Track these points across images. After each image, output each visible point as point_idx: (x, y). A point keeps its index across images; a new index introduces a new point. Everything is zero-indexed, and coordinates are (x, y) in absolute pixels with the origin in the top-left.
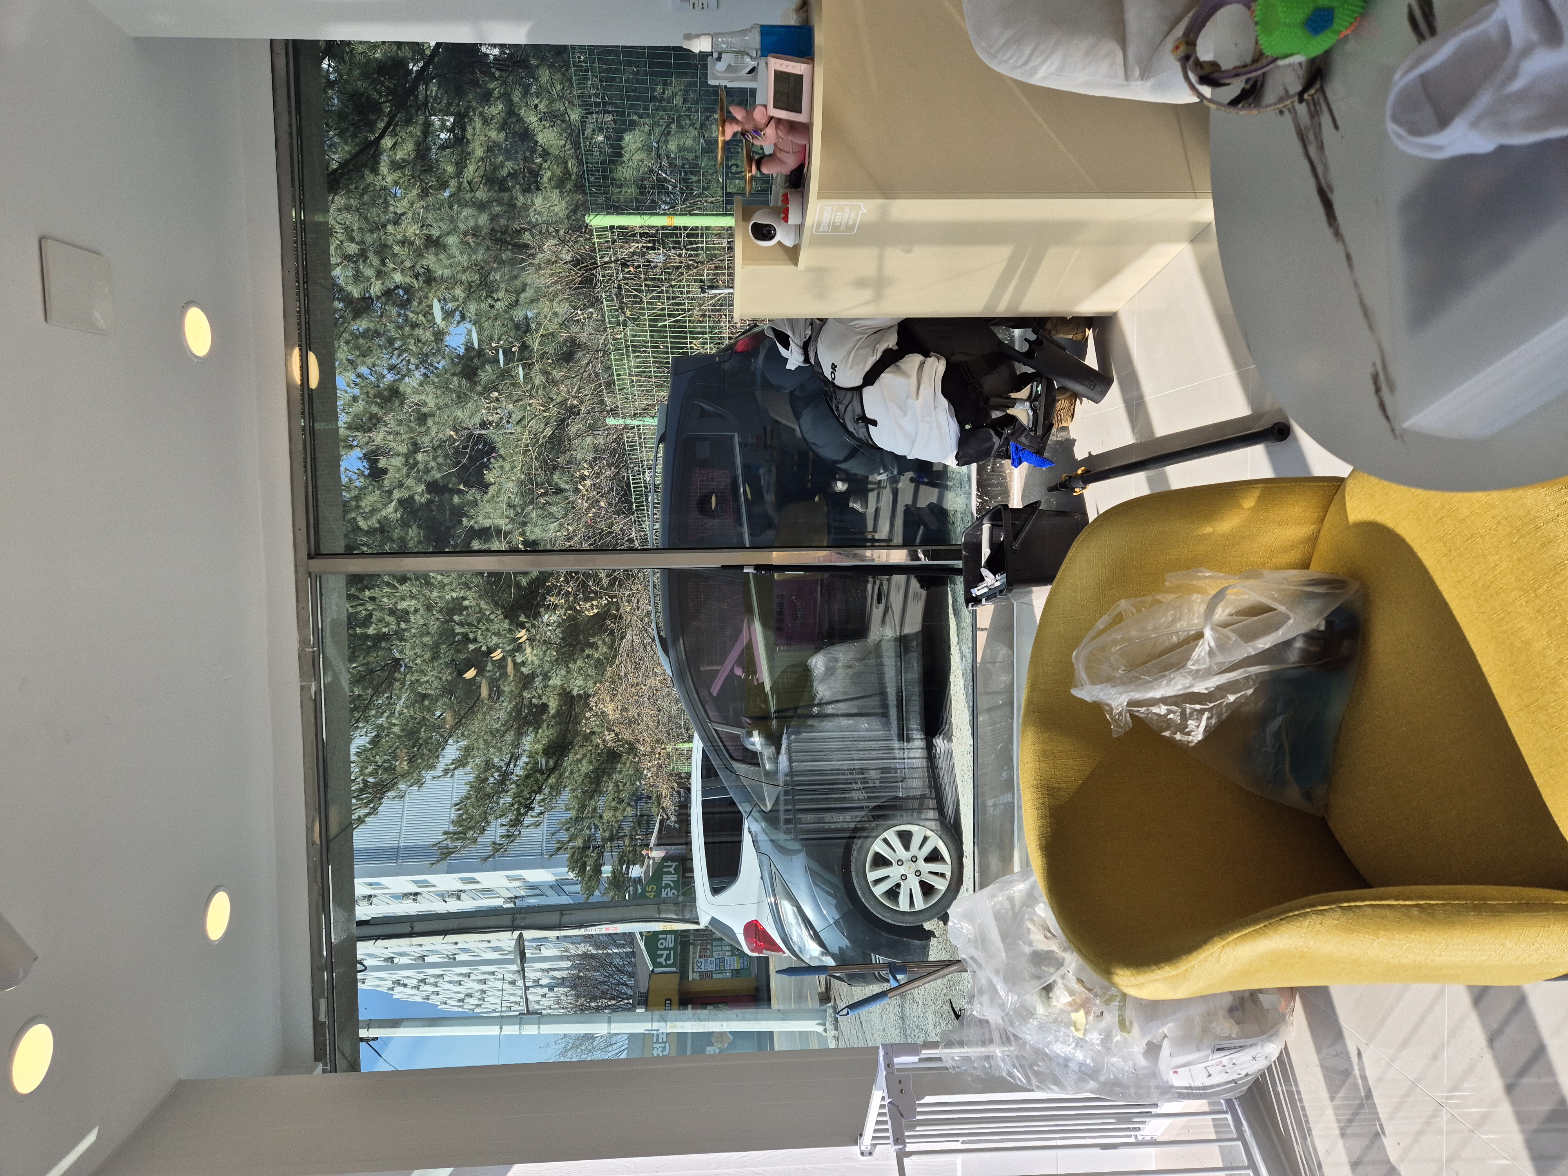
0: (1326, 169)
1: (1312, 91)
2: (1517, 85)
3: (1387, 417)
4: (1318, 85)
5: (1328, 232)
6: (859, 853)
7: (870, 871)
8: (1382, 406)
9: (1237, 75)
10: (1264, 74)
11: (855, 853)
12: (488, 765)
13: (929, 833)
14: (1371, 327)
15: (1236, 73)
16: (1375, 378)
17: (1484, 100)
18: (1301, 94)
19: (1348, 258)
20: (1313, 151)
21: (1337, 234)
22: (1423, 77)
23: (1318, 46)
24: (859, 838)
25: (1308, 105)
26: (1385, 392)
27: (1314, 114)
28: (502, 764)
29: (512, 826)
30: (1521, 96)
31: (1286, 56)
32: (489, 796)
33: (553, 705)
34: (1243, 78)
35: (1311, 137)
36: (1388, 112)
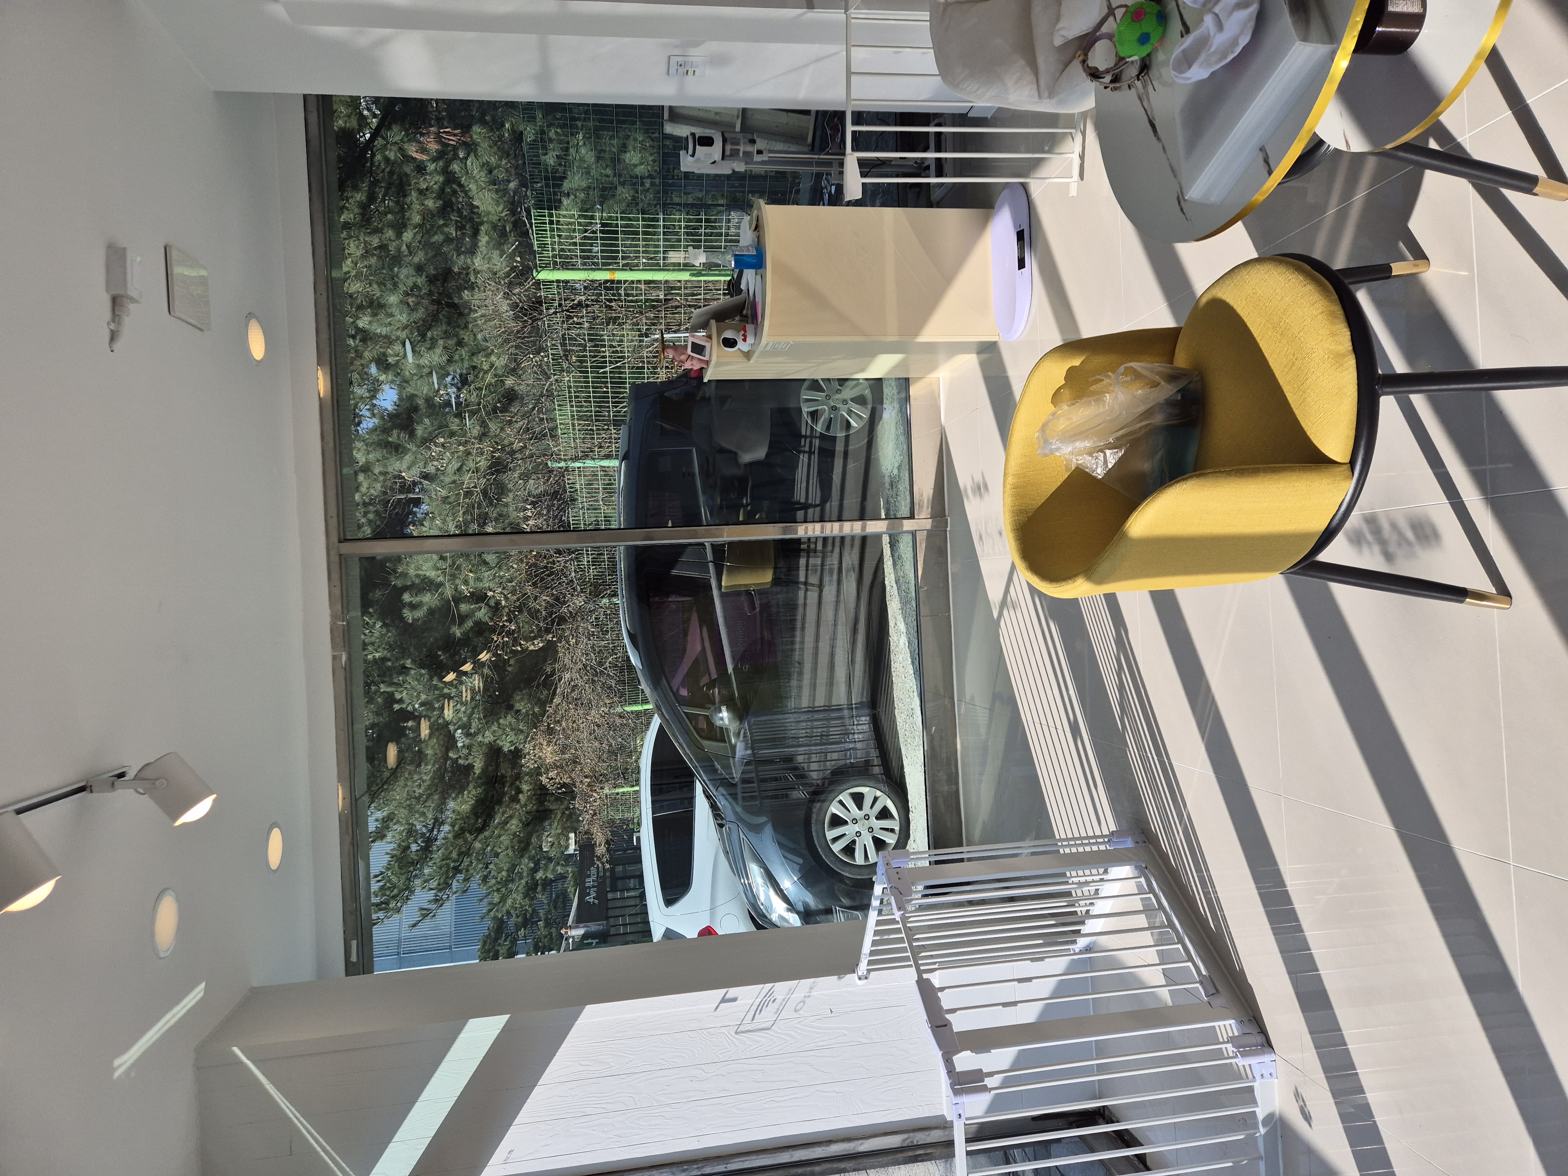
0: (1152, 111)
1: (1143, 75)
2: (1213, 49)
3: (1184, 213)
4: (1145, 71)
5: (1155, 139)
6: (818, 814)
7: (828, 831)
8: (1182, 210)
9: (1108, 72)
10: (1121, 71)
11: (814, 816)
12: (411, 832)
13: (879, 793)
14: (1175, 176)
15: (1107, 71)
16: (1178, 198)
17: (1203, 56)
18: (1138, 76)
19: (1164, 148)
20: (1145, 104)
21: (1159, 139)
22: (1184, 51)
23: (1145, 51)
24: (818, 801)
25: (1142, 82)
26: (1182, 203)
27: (1145, 87)
28: (424, 830)
29: (440, 890)
30: (1214, 52)
31: (1130, 57)
32: (413, 863)
33: (478, 765)
34: (1112, 73)
35: (1145, 97)
36: (1171, 67)
